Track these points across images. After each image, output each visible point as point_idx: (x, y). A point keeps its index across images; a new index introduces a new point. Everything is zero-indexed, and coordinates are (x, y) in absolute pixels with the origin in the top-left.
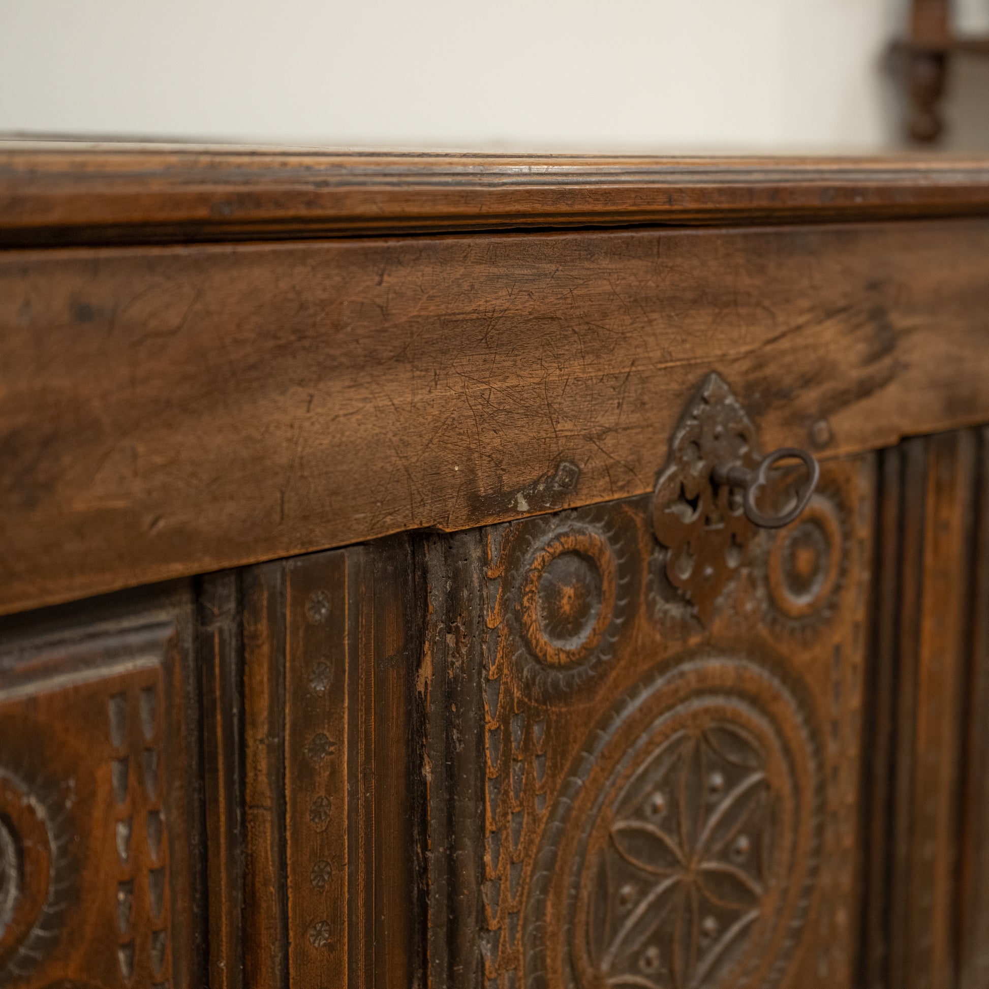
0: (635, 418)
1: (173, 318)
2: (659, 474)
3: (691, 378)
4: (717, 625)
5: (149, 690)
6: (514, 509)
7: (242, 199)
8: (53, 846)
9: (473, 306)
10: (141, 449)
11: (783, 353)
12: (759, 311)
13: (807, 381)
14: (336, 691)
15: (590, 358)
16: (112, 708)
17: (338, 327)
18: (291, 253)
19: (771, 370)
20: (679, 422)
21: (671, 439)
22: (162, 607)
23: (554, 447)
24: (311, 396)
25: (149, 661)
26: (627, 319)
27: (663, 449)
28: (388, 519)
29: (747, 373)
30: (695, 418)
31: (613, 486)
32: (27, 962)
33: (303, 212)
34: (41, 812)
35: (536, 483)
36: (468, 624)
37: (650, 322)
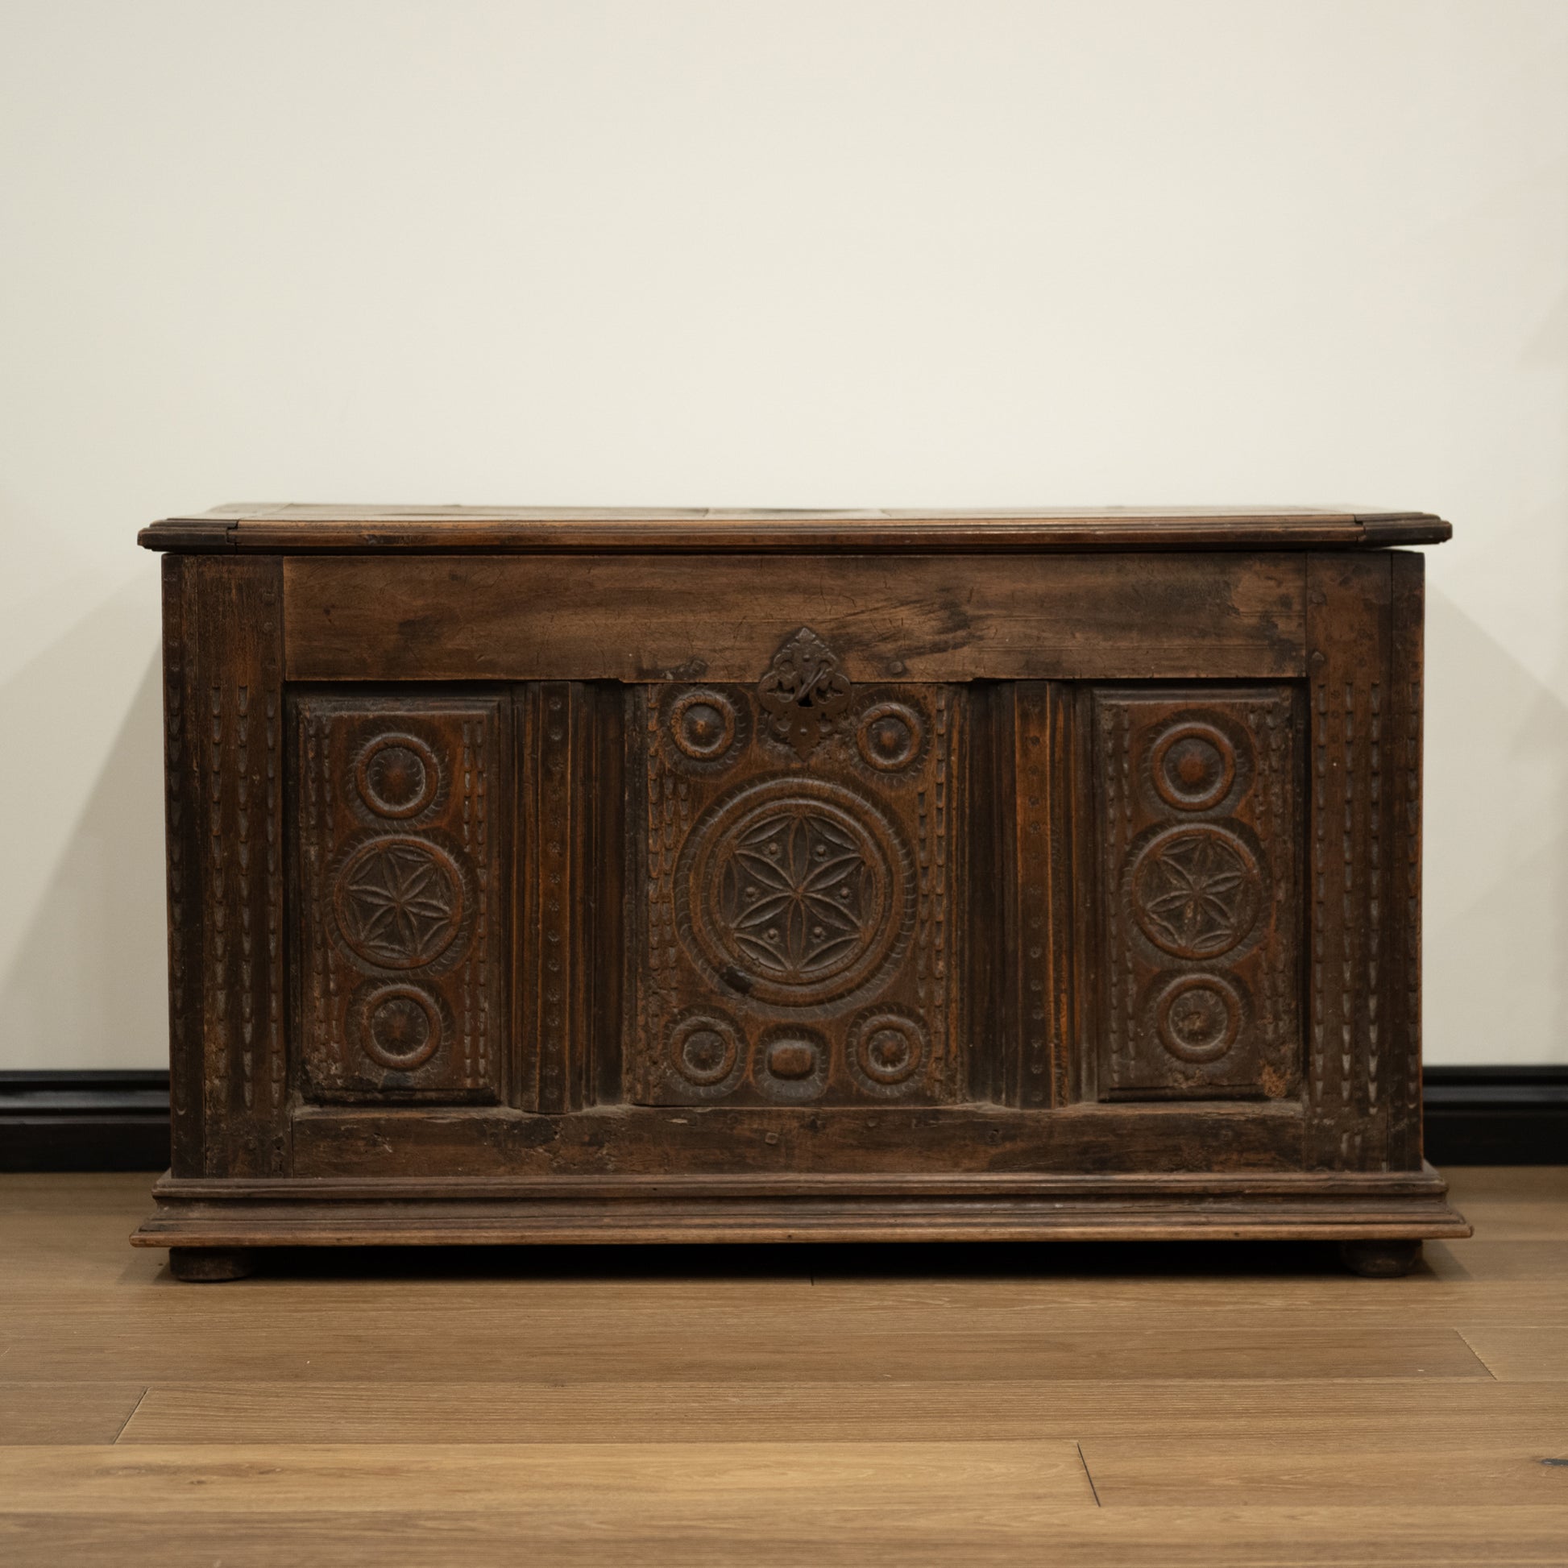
0: (745, 645)
1: (490, 581)
2: (764, 674)
3: (788, 629)
4: (813, 761)
5: (480, 723)
6: (665, 677)
7: (514, 538)
8: (440, 775)
9: (641, 585)
10: (475, 629)
11: (863, 622)
12: (841, 598)
13: (884, 639)
14: (564, 741)
15: (715, 613)
16: (466, 727)
17: (566, 589)
18: (544, 559)
19: (852, 629)
20: (779, 650)
21: (772, 658)
22: (497, 695)
23: (690, 652)
24: (553, 616)
25: (483, 712)
26: (740, 597)
27: (767, 662)
28: (592, 672)
29: (832, 629)
30: (788, 649)
31: (730, 675)
32: (427, 816)
33: (542, 543)
34: (435, 760)
35: (678, 668)
36: (641, 727)
37: (757, 599)
